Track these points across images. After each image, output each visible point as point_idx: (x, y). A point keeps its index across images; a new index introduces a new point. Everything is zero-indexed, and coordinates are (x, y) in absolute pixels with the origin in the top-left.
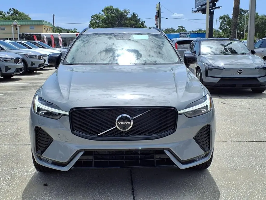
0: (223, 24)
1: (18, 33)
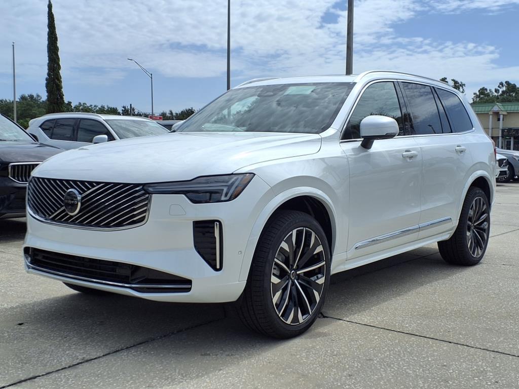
1: (501, 127)
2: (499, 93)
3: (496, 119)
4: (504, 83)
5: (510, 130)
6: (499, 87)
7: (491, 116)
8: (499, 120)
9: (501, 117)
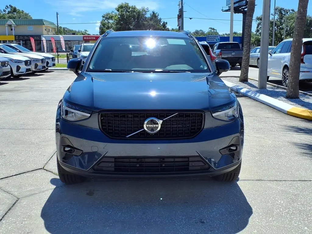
1: (14, 34)
2: (6, 12)
3: (10, 30)
4: (9, 6)
5: (19, 36)
6: (6, 8)
7: (7, 27)
8: (12, 30)
9: (13, 28)
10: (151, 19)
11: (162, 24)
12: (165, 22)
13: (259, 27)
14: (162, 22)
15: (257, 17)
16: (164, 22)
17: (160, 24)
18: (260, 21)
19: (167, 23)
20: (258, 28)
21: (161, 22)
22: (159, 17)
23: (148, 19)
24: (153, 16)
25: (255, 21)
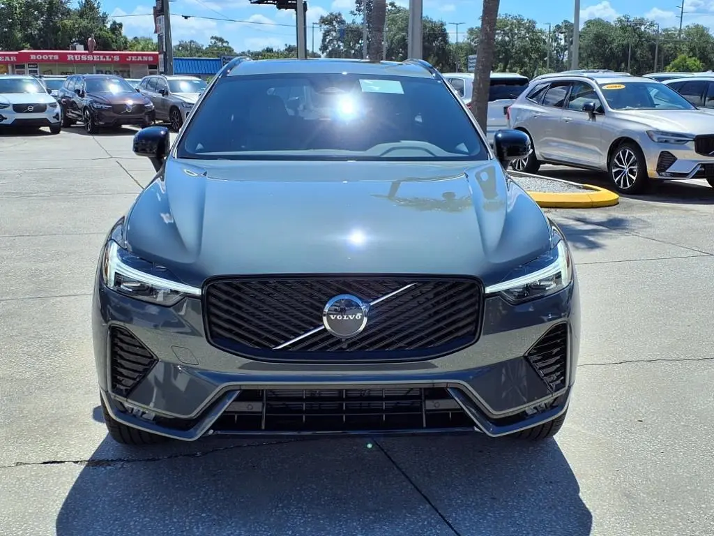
0: (329, 38)
10: (81, 14)
11: (108, 26)
12: (118, 22)
13: (327, 40)
14: (111, 22)
15: (322, 17)
16: (114, 22)
17: (105, 26)
18: (328, 26)
19: (121, 25)
20: (325, 41)
21: (107, 23)
22: (101, 10)
23: (74, 13)
24: (85, 7)
25: (318, 26)
